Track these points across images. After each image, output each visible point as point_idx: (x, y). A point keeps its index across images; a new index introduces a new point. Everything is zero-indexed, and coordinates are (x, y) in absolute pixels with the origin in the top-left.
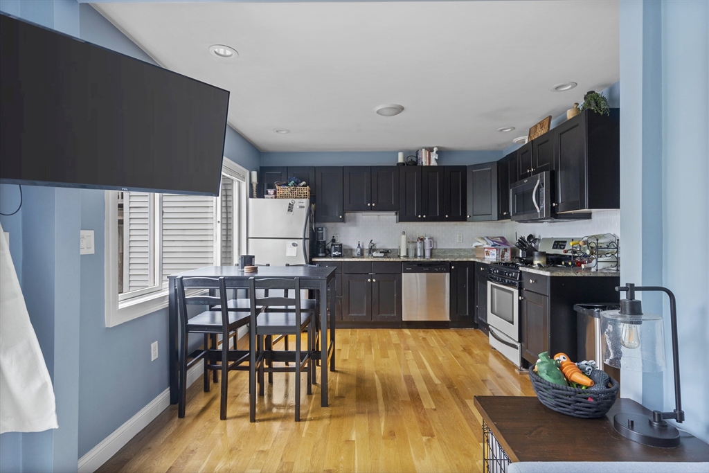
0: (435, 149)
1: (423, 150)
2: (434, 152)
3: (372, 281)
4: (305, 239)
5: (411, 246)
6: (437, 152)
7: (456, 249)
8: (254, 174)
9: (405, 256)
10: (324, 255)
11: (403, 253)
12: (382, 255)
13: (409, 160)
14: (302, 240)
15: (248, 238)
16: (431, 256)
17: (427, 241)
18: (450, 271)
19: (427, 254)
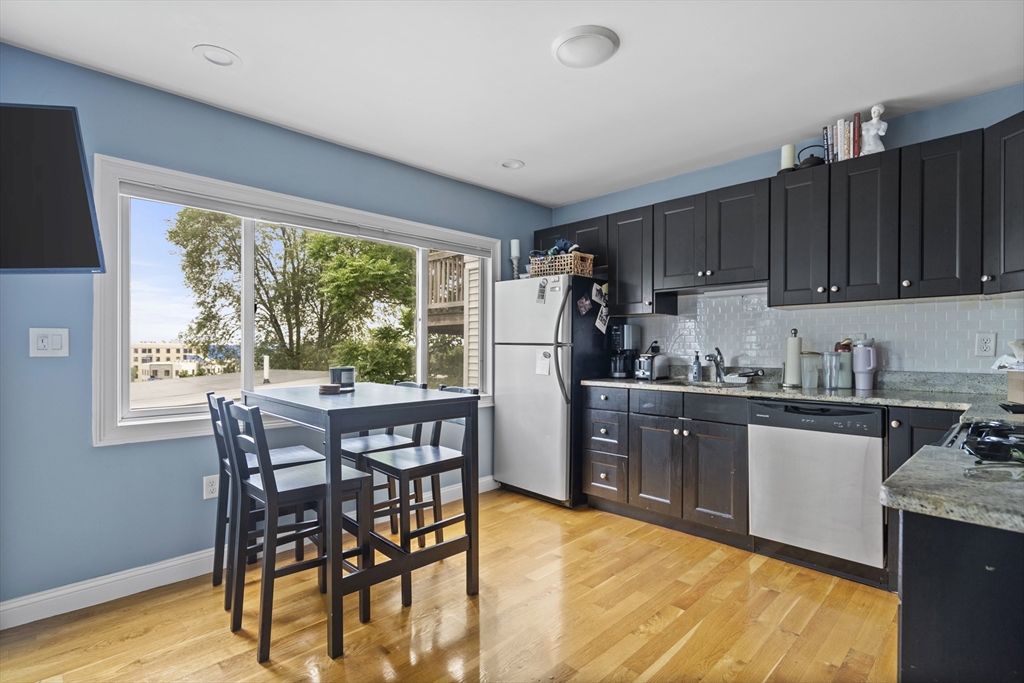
0: (876, 111)
1: (840, 123)
2: (875, 120)
3: (681, 433)
4: (558, 345)
5: (807, 362)
6: (882, 118)
7: (967, 375)
8: (515, 244)
9: (794, 387)
10: (623, 375)
11: (791, 379)
12: (744, 380)
13: (805, 156)
14: (553, 347)
15: (494, 344)
16: (876, 387)
17: (859, 350)
18: (885, 432)
19: (862, 383)
